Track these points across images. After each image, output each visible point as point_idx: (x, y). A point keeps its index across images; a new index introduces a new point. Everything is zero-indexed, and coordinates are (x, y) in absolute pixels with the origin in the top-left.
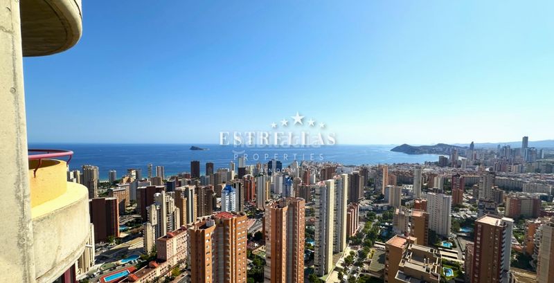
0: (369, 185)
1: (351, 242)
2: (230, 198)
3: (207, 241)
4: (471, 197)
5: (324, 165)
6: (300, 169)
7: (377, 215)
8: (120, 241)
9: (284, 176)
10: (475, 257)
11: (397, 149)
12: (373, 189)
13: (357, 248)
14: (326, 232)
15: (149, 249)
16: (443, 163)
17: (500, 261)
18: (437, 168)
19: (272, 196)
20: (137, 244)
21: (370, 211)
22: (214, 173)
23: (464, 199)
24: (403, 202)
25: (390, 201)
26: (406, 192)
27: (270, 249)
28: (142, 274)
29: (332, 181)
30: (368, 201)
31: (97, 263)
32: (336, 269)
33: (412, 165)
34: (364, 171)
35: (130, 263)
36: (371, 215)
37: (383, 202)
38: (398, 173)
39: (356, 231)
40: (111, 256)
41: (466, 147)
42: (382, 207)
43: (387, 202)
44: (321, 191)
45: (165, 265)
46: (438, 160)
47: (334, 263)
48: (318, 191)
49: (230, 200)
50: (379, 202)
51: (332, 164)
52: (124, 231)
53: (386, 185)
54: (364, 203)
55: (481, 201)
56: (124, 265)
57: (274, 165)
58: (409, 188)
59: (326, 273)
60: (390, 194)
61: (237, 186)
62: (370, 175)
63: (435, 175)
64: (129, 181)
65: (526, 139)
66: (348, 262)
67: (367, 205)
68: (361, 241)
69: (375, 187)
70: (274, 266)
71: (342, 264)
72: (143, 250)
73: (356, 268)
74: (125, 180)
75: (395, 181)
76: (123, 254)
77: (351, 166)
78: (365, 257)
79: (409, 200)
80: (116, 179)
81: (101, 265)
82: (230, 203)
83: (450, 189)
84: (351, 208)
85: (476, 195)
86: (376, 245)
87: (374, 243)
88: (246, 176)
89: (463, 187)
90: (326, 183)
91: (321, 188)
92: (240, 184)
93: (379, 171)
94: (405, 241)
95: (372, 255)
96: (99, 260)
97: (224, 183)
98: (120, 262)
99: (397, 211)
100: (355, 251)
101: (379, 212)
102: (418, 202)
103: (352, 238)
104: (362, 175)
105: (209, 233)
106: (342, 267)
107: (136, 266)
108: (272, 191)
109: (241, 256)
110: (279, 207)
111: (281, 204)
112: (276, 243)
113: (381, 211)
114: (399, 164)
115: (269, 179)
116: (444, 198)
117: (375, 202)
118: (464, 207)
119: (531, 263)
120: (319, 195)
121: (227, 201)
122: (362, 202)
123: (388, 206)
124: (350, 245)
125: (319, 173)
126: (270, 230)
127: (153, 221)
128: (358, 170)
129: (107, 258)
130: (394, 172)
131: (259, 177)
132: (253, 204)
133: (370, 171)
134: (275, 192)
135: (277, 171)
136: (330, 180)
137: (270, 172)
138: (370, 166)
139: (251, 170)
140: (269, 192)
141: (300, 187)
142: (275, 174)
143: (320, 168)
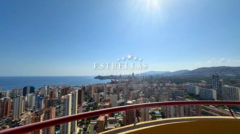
0: (86, 94)
1: (79, 124)
4: (122, 94)
5: (63, 87)
6: (48, 90)
7: (90, 108)
9: (36, 96)
10: (127, 116)
11: (97, 78)
12: (88, 96)
13: (82, 127)
16: (112, 83)
17: (133, 116)
18: (111, 84)
19: (26, 110)
23: (120, 96)
24: (101, 100)
25: (95, 101)
26: (101, 95)
29: (70, 95)
30: (86, 102)
33: (103, 84)
34: (84, 88)
36: (88, 108)
37: (92, 101)
38: (98, 88)
41: (119, 77)
42: (92, 104)
43: (94, 101)
44: (64, 101)
46: (111, 82)
48: (62, 101)
50: (91, 102)
51: (67, 86)
53: (93, 94)
54: (84, 103)
55: (125, 95)
57: (28, 90)
58: (102, 93)
60: (95, 97)
62: (86, 90)
63: (111, 87)
65: (133, 73)
67: (85, 104)
68: (84, 123)
69: (88, 95)
75: (97, 91)
77: (77, 86)
78: (87, 130)
79: (102, 99)
83: (116, 92)
84: (79, 107)
85: (123, 94)
86: (91, 123)
87: (90, 122)
88: (2, 99)
89: (119, 91)
90: (67, 96)
91: (64, 99)
93: (90, 87)
94: (104, 117)
95: (90, 128)
99: (99, 104)
100: (81, 129)
101: (91, 106)
102: (107, 99)
103: (80, 122)
104: (83, 90)
108: (27, 106)
110: (37, 115)
111: (38, 114)
113: (92, 105)
114: (98, 84)
115: (24, 99)
116: (115, 96)
117: (89, 102)
118: (120, 98)
119: (139, 114)
120: (63, 103)
122: (83, 103)
123: (95, 103)
124: (79, 126)
125: (60, 91)
128: (80, 88)
130: (96, 88)
131: (16, 99)
132: (8, 118)
133: (86, 88)
134: (28, 106)
135: (30, 93)
136: (69, 95)
137: (25, 94)
138: (86, 86)
139: (8, 94)
140: (24, 107)
141: (48, 100)
142: (29, 95)
143: (60, 88)
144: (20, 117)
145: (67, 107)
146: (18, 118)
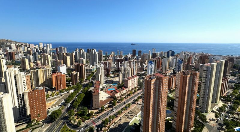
0: (235, 68)
1: (222, 98)
2: (151, 66)
3: (152, 85)
5: (199, 54)
6: (185, 56)
8: (111, 77)
9: (176, 59)
13: (228, 103)
14: (208, 91)
15: (121, 82)
19: (169, 68)
20: (116, 79)
21: (236, 83)
22: (142, 55)
27: (178, 93)
28: (120, 91)
29: (215, 64)
30: (234, 78)
31: (105, 83)
32: (213, 111)
34: (232, 59)
35: (115, 85)
36: (237, 86)
39: (225, 93)
40: (109, 82)
45: (127, 89)
47: (212, 108)
48: (205, 69)
49: (151, 67)
51: (205, 54)
52: (112, 74)
54: (232, 78)
56: (113, 86)
57: (170, 54)
59: (206, 112)
61: (154, 61)
62: (235, 63)
64: (112, 56)
66: (221, 109)
68: (231, 100)
70: (180, 102)
71: (217, 110)
72: (118, 82)
73: (227, 115)
74: (111, 56)
76: (112, 82)
78: (235, 110)
80: (108, 55)
81: (106, 84)
82: (151, 69)
84: (223, 80)
88: (157, 57)
90: (210, 65)
91: (207, 67)
92: (155, 61)
96: (106, 82)
97: (147, 59)
98: (112, 84)
100: (226, 104)
103: (224, 97)
104: (230, 61)
105: (153, 81)
106: (217, 111)
107: (117, 87)
109: (165, 94)
110: (185, 74)
112: (182, 91)
115: (168, 59)
121: (150, 68)
122: (229, 77)
124: (222, 100)
125: (197, 58)
126: (179, 85)
127: (122, 72)
129: (108, 82)
131: (164, 58)
132: (160, 70)
133: (235, 60)
134: (171, 66)
135: (172, 56)
136: (213, 63)
137: (168, 56)
138: (234, 56)
139: (158, 54)
140: (168, 66)
141: (186, 64)
142: (171, 57)
143: (197, 55)
144: (167, 72)
145: (210, 76)
146: (165, 72)
